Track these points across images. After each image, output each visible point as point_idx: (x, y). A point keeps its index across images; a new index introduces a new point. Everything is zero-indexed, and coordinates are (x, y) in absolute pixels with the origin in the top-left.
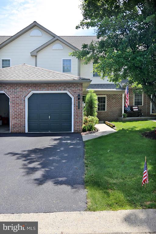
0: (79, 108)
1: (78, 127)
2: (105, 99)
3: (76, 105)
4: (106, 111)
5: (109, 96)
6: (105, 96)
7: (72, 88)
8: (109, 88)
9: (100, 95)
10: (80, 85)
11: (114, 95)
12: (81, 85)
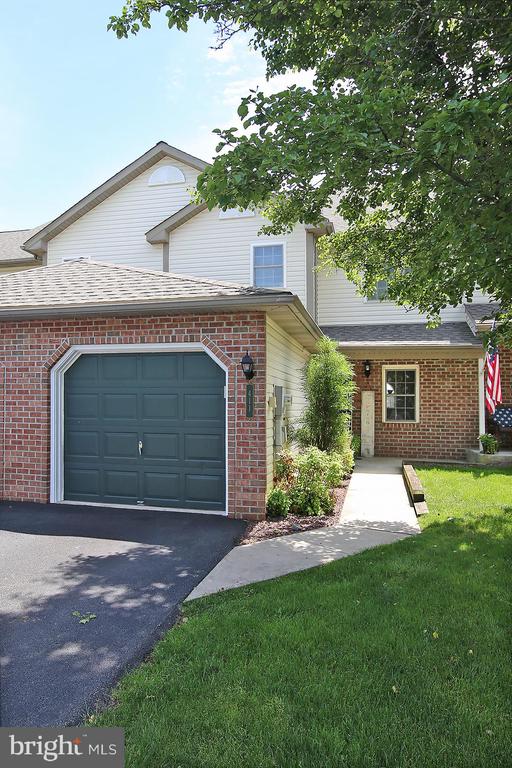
0: (250, 414)
1: (248, 496)
2: (414, 379)
3: (239, 399)
4: (418, 421)
5: (428, 367)
6: (415, 367)
7: (219, 331)
8: (424, 339)
9: (395, 363)
10: (252, 318)
11: (448, 361)
12: (259, 317)
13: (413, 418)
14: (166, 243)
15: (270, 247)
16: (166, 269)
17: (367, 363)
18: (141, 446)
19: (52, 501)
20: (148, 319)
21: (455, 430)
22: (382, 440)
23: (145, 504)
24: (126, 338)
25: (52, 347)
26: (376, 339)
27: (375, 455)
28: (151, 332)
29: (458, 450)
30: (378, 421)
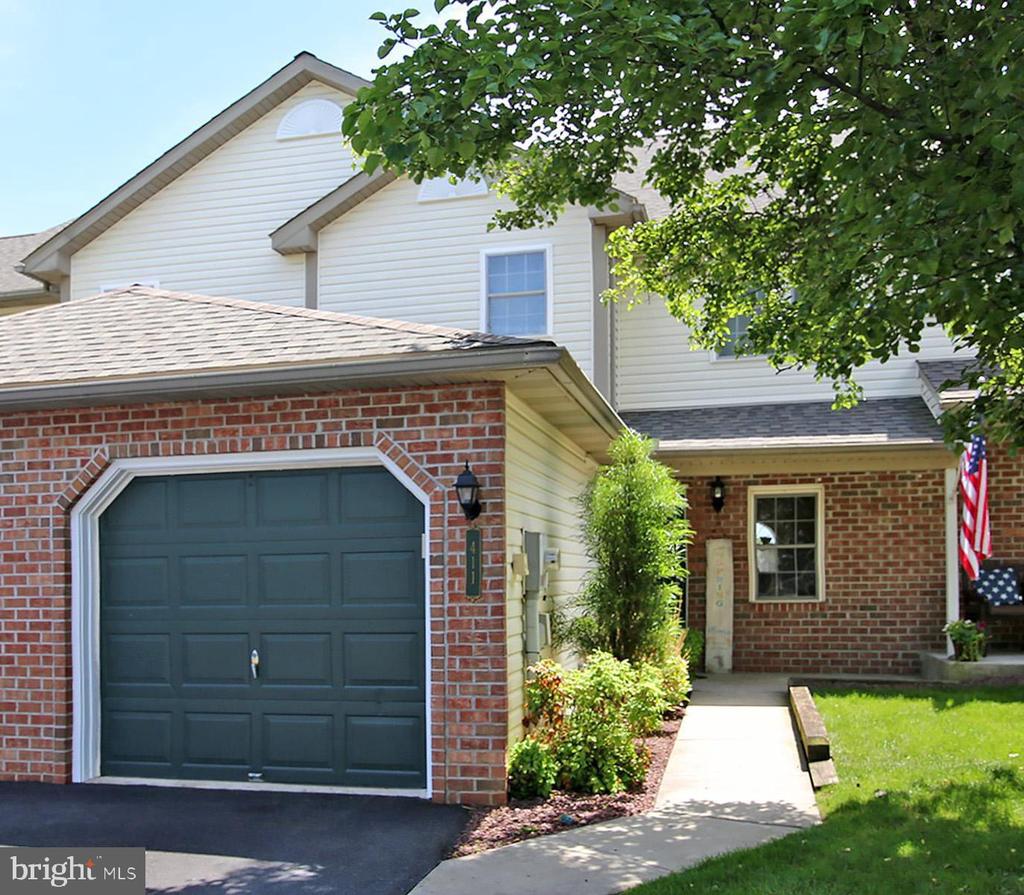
0: (473, 590)
1: (471, 758)
2: (812, 514)
3: (453, 560)
4: (821, 596)
5: (842, 487)
7: (411, 422)
8: (833, 432)
9: (774, 483)
10: (477, 395)
11: (883, 477)
12: (491, 393)
13: (813, 592)
14: (311, 253)
15: (520, 255)
16: (311, 303)
17: (718, 482)
18: (255, 660)
19: (77, 778)
20: (267, 403)
21: (897, 615)
22: (749, 639)
23: (266, 778)
24: (222, 443)
25: (73, 464)
26: (736, 433)
27: (735, 669)
28: (274, 430)
29: (905, 656)
30: (740, 599)
